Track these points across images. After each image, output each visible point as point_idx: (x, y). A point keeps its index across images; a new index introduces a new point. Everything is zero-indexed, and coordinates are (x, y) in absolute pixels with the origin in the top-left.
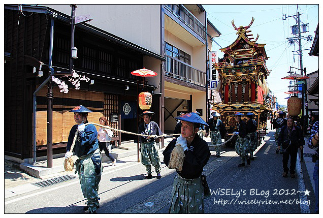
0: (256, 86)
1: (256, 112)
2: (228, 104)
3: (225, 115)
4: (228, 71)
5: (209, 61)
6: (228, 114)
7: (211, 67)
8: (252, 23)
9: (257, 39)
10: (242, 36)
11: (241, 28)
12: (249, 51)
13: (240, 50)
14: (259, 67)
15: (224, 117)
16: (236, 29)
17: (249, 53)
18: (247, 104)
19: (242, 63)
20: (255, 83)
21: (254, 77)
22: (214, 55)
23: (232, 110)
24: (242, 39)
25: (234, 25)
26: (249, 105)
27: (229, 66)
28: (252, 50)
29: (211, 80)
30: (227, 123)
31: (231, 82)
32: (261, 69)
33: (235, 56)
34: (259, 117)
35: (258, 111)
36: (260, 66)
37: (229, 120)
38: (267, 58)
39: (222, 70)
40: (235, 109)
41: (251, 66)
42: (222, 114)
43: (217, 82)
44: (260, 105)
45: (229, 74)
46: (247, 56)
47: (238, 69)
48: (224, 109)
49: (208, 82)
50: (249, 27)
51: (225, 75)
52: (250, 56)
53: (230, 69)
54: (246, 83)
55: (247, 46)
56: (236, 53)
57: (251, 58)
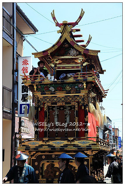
0: (86, 113)
1: (86, 154)
2: (43, 141)
3: (39, 159)
4: (44, 88)
5: (17, 71)
6: (44, 157)
7: (20, 81)
8: (80, 18)
9: (89, 42)
10: (67, 36)
11: (65, 25)
12: (76, 59)
13: (63, 57)
14: (89, 85)
15: (36, 164)
16: (58, 24)
17: (77, 63)
18: (73, 141)
19: (66, 78)
20: (85, 108)
21: (83, 100)
22: (25, 62)
23: (49, 152)
24: (66, 40)
25: (54, 18)
26: (76, 142)
27: (46, 82)
28: (80, 59)
29: (20, 102)
30: (42, 174)
31: (48, 107)
32: (94, 87)
33: (55, 66)
34: (90, 162)
35: (89, 152)
36: (92, 83)
37: (45, 168)
38: (102, 72)
39: (35, 87)
40: (53, 149)
41: (78, 82)
42: (33, 158)
43: (28, 105)
44: (91, 142)
45: (45, 94)
46: (73, 67)
47: (59, 86)
48: (36, 149)
49: (15, 105)
50: (76, 23)
51: (39, 95)
52: (78, 67)
53: (47, 86)
54: (71, 108)
55: (73, 52)
56: (58, 62)
57: (79, 71)
